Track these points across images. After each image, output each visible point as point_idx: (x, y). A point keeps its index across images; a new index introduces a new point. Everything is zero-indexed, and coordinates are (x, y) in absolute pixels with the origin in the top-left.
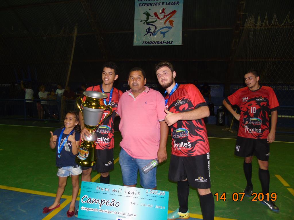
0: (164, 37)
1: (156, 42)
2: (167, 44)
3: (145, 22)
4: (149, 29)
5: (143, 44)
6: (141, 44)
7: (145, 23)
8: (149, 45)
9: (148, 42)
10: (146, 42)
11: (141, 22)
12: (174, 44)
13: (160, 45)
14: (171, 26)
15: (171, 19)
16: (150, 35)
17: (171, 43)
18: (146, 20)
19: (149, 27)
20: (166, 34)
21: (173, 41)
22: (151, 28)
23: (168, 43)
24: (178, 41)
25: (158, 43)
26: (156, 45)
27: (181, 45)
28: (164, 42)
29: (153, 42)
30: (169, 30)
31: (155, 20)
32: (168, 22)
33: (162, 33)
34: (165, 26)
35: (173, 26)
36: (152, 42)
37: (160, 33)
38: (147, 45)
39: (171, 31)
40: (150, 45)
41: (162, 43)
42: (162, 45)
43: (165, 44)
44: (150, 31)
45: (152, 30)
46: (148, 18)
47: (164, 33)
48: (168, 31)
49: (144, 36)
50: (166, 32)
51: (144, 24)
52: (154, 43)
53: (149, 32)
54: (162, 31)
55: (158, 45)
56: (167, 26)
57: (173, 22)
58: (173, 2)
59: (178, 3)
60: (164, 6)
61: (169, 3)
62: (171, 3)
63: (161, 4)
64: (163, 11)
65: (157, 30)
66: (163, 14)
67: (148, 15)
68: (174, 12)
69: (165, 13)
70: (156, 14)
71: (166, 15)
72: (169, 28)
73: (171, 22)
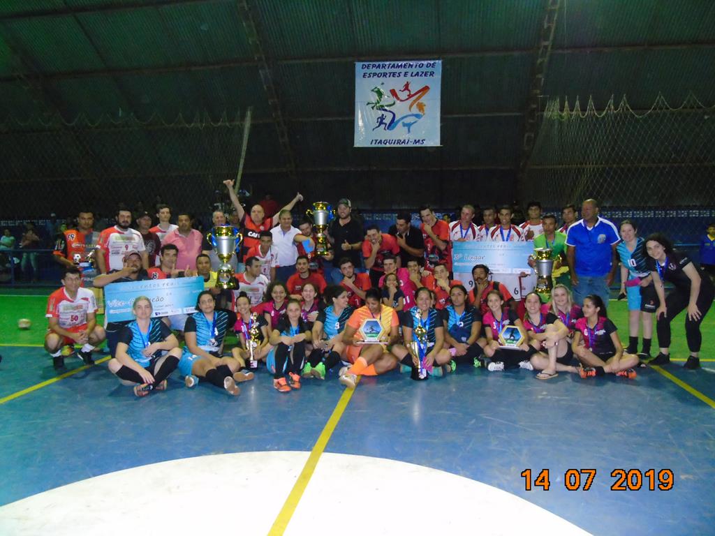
0: (409, 131)
1: (395, 140)
2: (415, 145)
3: (375, 106)
4: (382, 118)
5: (371, 144)
6: (368, 145)
7: (375, 108)
8: (383, 145)
9: (381, 141)
10: (376, 140)
11: (367, 105)
12: (428, 143)
13: (403, 145)
14: (421, 113)
15: (420, 101)
16: (385, 129)
17: (421, 142)
18: (376, 102)
19: (383, 115)
20: (412, 126)
21: (425, 140)
22: (386, 116)
23: (416, 142)
24: (434, 141)
25: (399, 142)
26: (396, 145)
27: (439, 145)
28: (409, 140)
29: (390, 140)
32: (415, 105)
33: (404, 125)
35: (424, 114)
36: (387, 140)
37: (402, 125)
38: (380, 145)
39: (421, 121)
41: (407, 141)
42: (406, 145)
43: (411, 145)
44: (384, 121)
46: (379, 99)
47: (408, 125)
48: (415, 122)
49: (374, 129)
50: (413, 123)
52: (392, 142)
53: (381, 123)
54: (405, 123)
55: (399, 146)
57: (425, 105)
58: (423, 73)
59: (432, 74)
60: (409, 78)
61: (417, 74)
62: (420, 73)
63: (402, 75)
64: (407, 87)
65: (396, 120)
66: (407, 93)
67: (380, 94)
68: (426, 89)
69: (409, 91)
70: (393, 93)
71: (412, 93)
72: (417, 116)
73: (421, 107)
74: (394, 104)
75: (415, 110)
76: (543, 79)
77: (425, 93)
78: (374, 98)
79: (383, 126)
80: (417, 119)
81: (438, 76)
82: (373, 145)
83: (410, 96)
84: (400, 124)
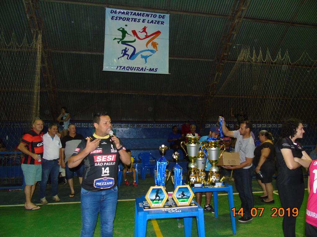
0: (146, 62)
1: (136, 68)
2: (150, 72)
3: (120, 41)
4: (125, 50)
5: (117, 69)
6: (113, 69)
9: (124, 67)
10: (121, 67)
11: (114, 40)
12: (159, 72)
13: (141, 72)
14: (155, 50)
16: (127, 59)
17: (155, 70)
18: (121, 38)
19: (126, 48)
20: (148, 58)
21: (157, 69)
22: (128, 49)
23: (150, 70)
24: (164, 69)
25: (138, 69)
26: (136, 71)
27: (168, 74)
28: (145, 68)
29: (131, 67)
30: (153, 54)
31: (134, 40)
33: (142, 57)
34: (147, 49)
35: (157, 50)
36: (129, 67)
37: (141, 56)
38: (123, 71)
39: (155, 55)
40: (127, 71)
41: (144, 69)
42: (143, 72)
43: (147, 72)
44: (127, 53)
45: (130, 52)
46: (124, 36)
47: (145, 58)
48: (151, 55)
49: (119, 58)
50: (149, 56)
51: (119, 43)
52: (133, 69)
53: (125, 54)
54: (143, 55)
55: (138, 72)
56: (149, 49)
57: (158, 44)
58: (156, 21)
59: (163, 23)
60: (146, 24)
61: (152, 22)
62: (154, 22)
63: (141, 21)
64: (144, 30)
65: (136, 53)
66: (144, 34)
67: (124, 33)
68: (158, 33)
69: (147, 33)
70: (134, 32)
71: (149, 34)
72: (152, 51)
73: (155, 45)
74: (135, 41)
75: (150, 47)
76: (235, 35)
77: (158, 36)
78: (119, 35)
79: (126, 56)
80: (151, 53)
81: (167, 25)
82: (118, 70)
83: (147, 37)
84: (139, 56)
